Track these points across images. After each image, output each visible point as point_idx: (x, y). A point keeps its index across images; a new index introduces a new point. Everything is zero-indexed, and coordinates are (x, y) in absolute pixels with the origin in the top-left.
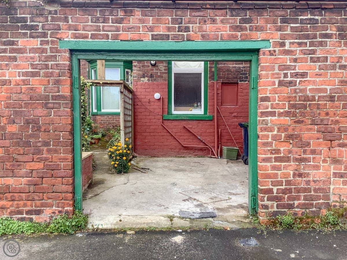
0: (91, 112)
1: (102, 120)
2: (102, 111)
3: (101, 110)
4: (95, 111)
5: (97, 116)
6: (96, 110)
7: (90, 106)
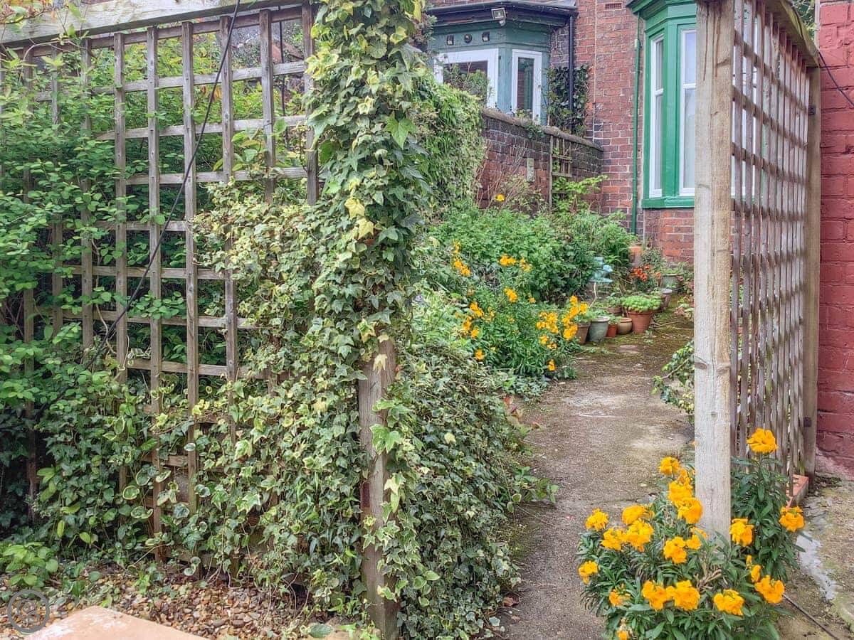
0: (642, 197)
1: (679, 230)
2: (681, 195)
3: (675, 190)
4: (655, 193)
5: (661, 213)
6: (661, 190)
7: (637, 175)
